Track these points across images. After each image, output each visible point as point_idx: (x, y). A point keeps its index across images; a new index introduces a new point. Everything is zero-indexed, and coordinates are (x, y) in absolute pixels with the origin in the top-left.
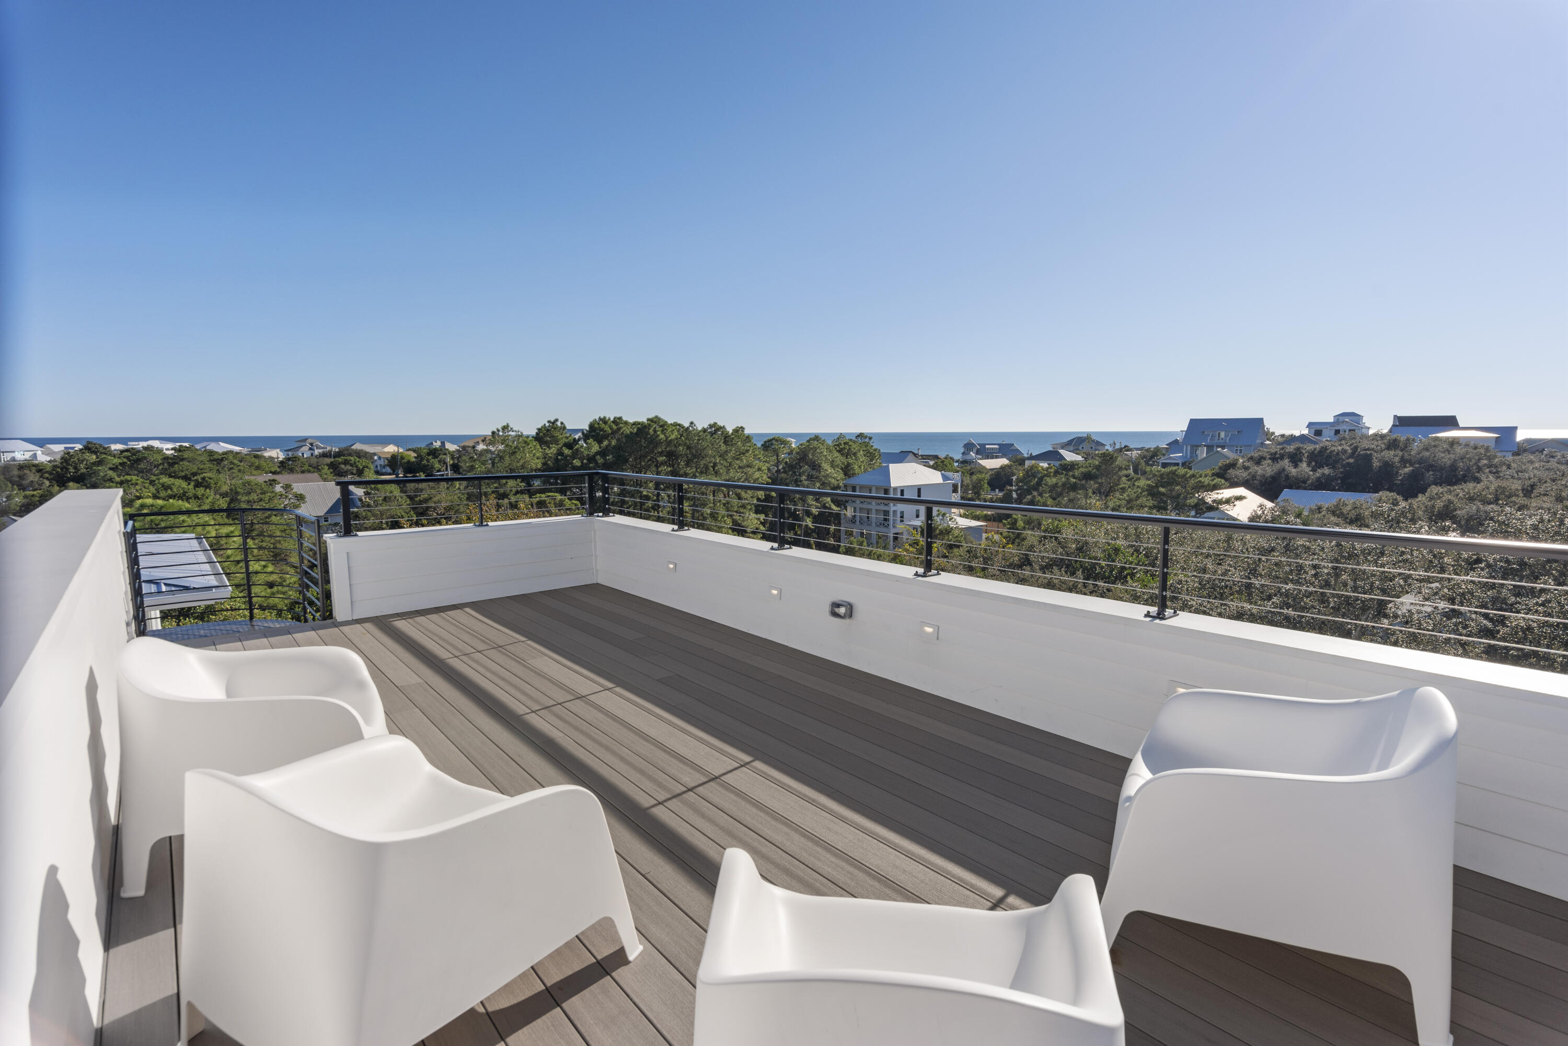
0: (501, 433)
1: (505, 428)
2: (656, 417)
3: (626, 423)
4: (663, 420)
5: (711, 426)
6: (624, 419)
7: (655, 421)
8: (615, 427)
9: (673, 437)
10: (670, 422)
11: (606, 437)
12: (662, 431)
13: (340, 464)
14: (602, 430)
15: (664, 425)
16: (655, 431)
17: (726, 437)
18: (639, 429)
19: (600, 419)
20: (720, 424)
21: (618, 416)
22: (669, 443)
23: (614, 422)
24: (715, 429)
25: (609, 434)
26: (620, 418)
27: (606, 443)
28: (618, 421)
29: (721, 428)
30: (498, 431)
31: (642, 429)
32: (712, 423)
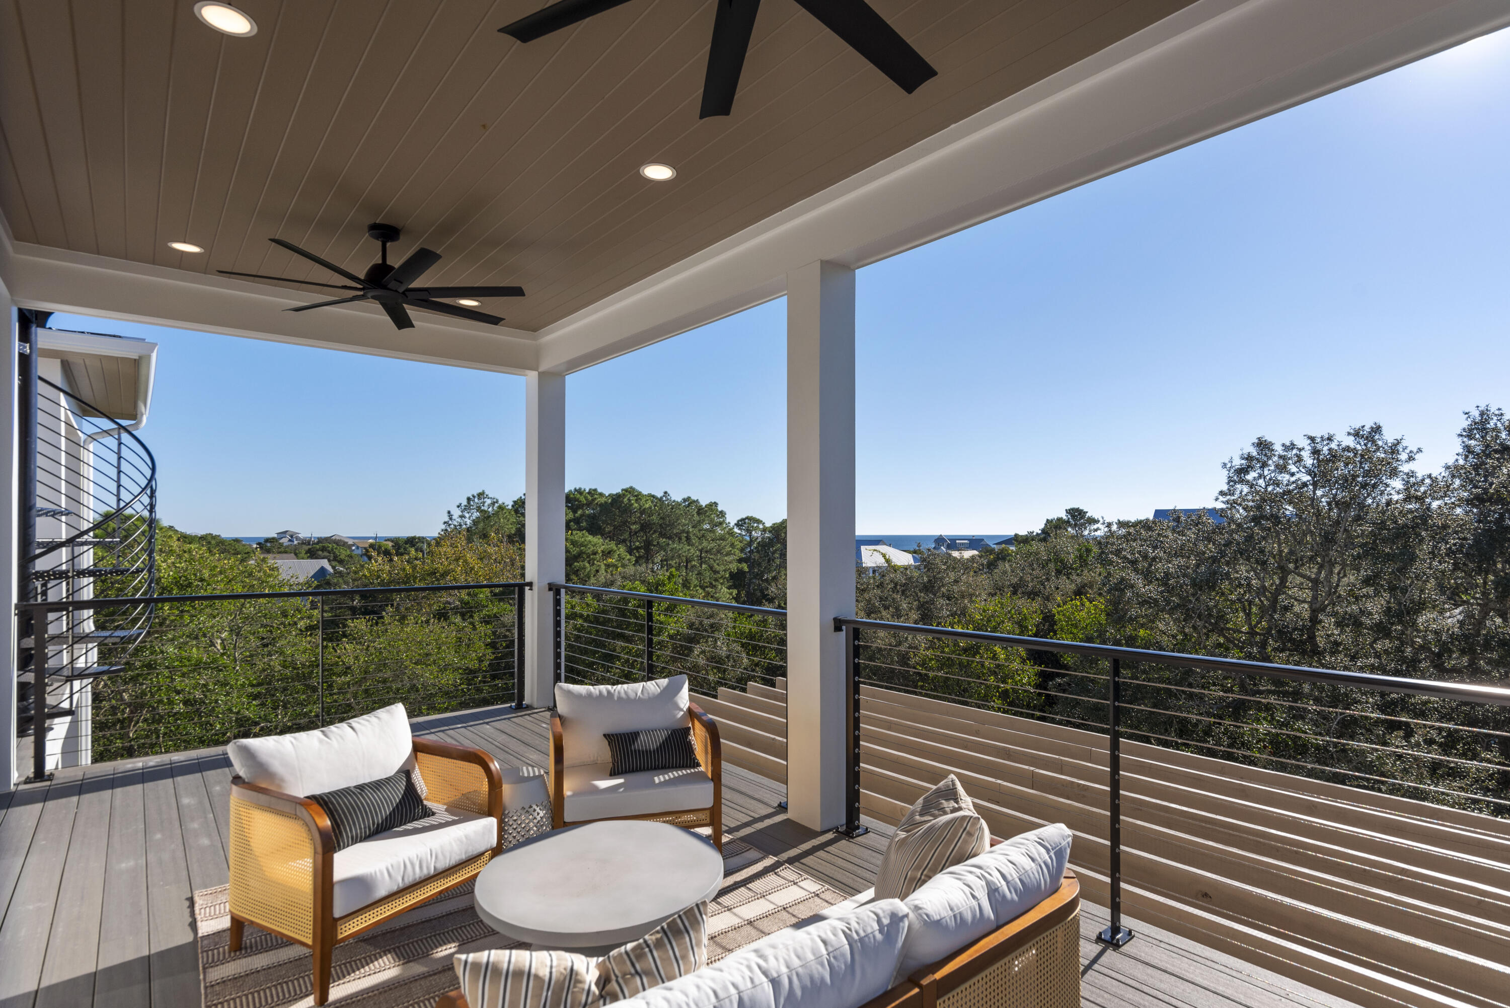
0: (476, 500)
1: (481, 495)
2: (631, 488)
3: (601, 495)
4: (637, 491)
5: (685, 500)
6: (599, 491)
7: (630, 491)
8: (590, 498)
9: (647, 506)
10: (645, 492)
11: (581, 506)
12: (636, 500)
13: (318, 550)
14: (577, 500)
15: (638, 496)
16: (629, 500)
17: (699, 510)
18: (613, 500)
19: (575, 490)
20: (694, 498)
21: (593, 488)
22: (643, 512)
23: (589, 493)
24: (689, 502)
25: (583, 505)
26: (595, 490)
27: (580, 512)
28: (594, 492)
29: (694, 501)
30: (474, 496)
31: (616, 499)
32: (686, 497)
